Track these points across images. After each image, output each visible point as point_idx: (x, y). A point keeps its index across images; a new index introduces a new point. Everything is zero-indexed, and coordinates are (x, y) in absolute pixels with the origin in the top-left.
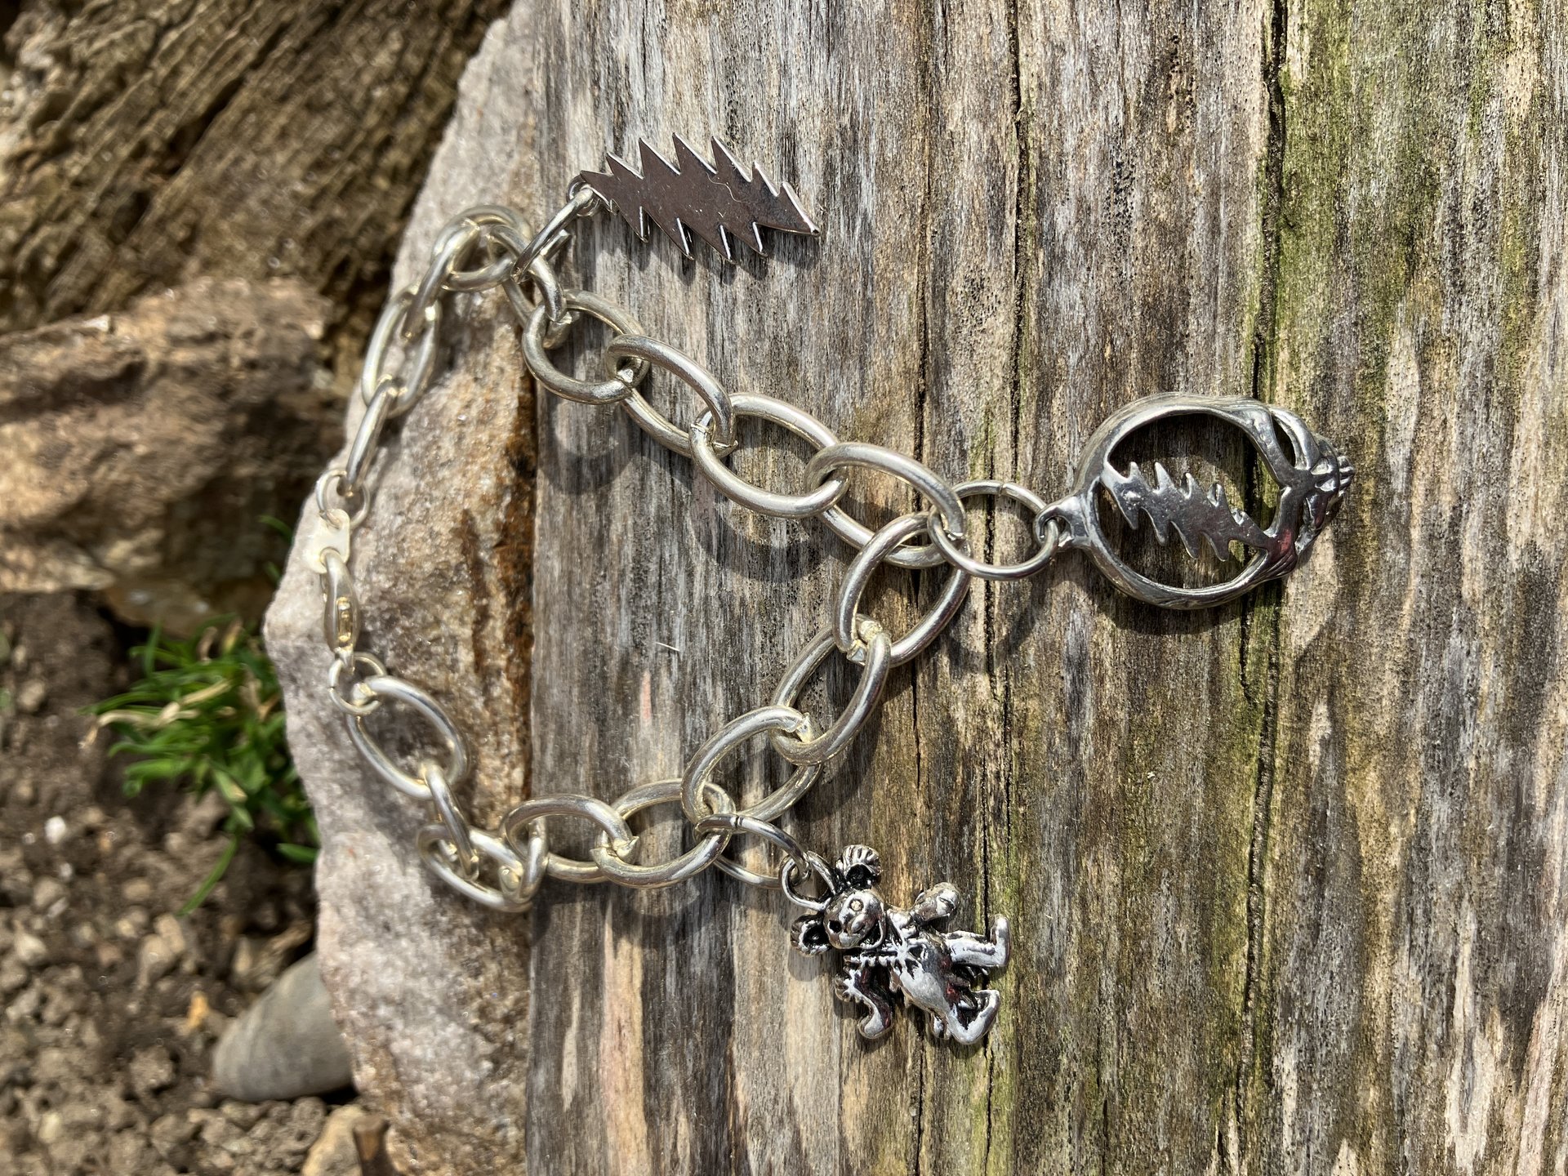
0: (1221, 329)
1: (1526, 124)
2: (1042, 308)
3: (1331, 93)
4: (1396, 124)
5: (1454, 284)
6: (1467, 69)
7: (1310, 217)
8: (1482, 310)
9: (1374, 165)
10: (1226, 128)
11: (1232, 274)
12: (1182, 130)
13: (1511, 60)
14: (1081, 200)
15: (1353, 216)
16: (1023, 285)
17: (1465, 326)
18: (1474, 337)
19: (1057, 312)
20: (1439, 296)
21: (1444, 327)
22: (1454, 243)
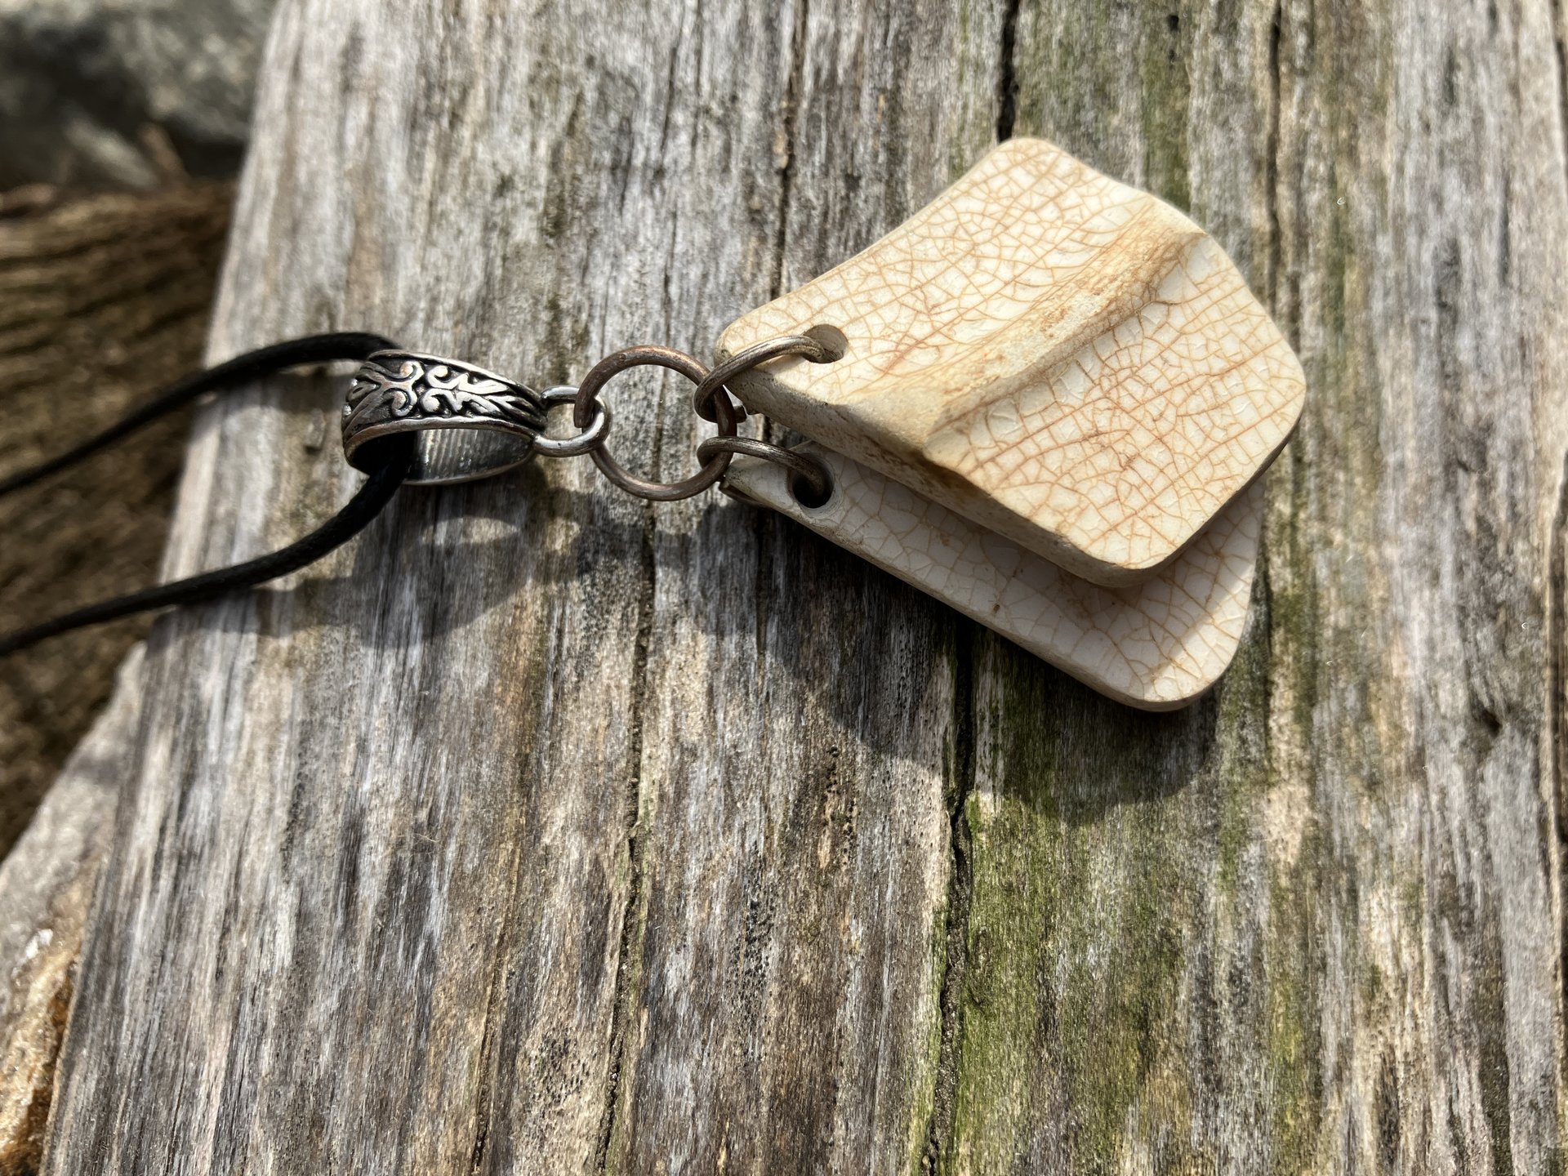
0: (878, 1138)
1: (1295, 873)
2: (639, 1090)
3: (1032, 832)
4: (1121, 874)
5: (1206, 1080)
6: (1215, 806)
7: (1005, 992)
8: (1246, 1116)
9: (1092, 924)
10: (894, 868)
11: (896, 1063)
12: (837, 867)
13: (1274, 795)
14: (702, 949)
15: (1062, 992)
16: (621, 1053)
17: (1225, 1137)
18: (1237, 1152)
19: (660, 1095)
20: (1187, 1096)
21: (1195, 1138)
22: (1204, 1026)
